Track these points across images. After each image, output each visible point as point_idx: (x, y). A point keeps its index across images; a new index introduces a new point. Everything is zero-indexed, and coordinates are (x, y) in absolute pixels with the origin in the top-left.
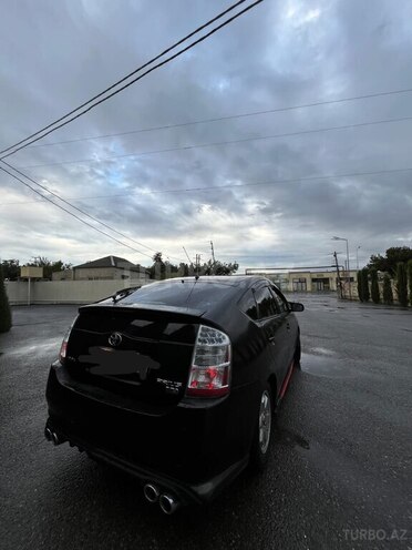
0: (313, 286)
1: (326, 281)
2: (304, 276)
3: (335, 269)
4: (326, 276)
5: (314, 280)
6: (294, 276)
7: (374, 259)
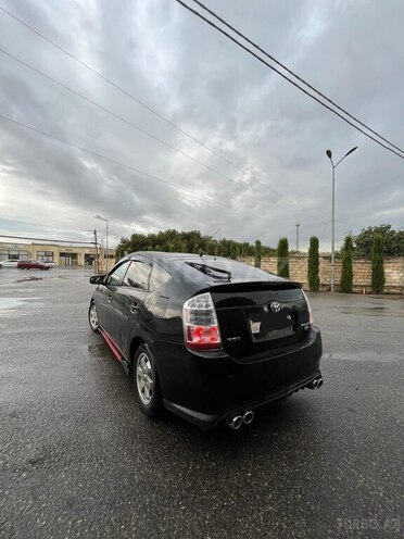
0: (61, 261)
1: (74, 256)
2: (52, 249)
3: (93, 246)
4: (74, 252)
5: (62, 254)
6: (39, 248)
7: (124, 241)
